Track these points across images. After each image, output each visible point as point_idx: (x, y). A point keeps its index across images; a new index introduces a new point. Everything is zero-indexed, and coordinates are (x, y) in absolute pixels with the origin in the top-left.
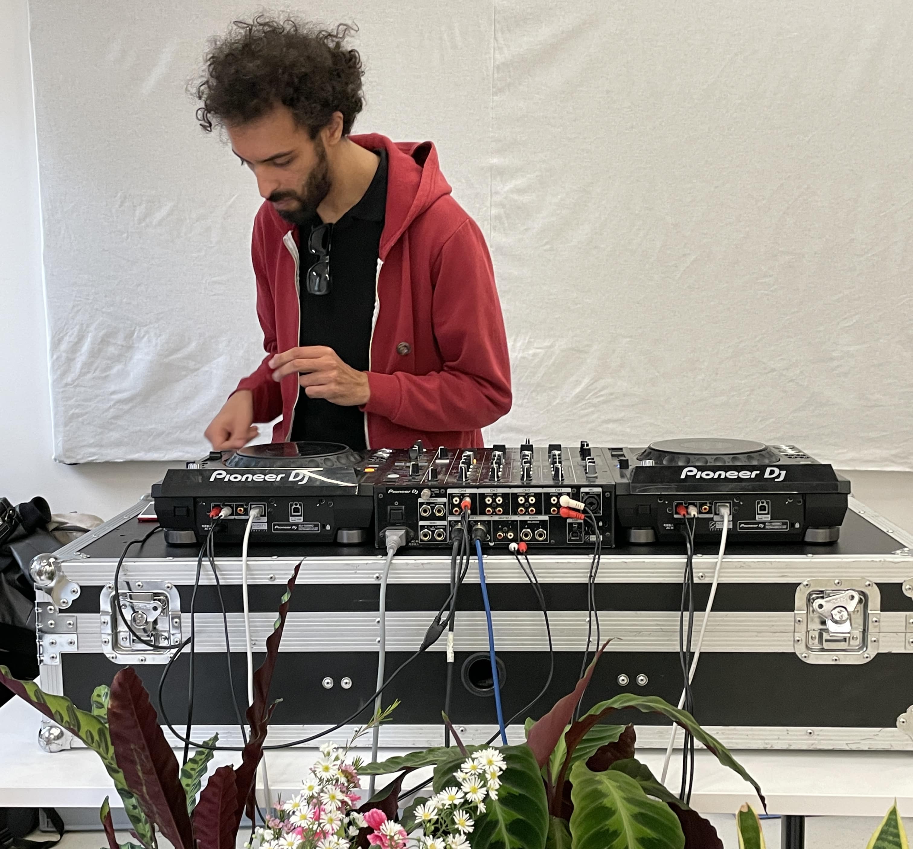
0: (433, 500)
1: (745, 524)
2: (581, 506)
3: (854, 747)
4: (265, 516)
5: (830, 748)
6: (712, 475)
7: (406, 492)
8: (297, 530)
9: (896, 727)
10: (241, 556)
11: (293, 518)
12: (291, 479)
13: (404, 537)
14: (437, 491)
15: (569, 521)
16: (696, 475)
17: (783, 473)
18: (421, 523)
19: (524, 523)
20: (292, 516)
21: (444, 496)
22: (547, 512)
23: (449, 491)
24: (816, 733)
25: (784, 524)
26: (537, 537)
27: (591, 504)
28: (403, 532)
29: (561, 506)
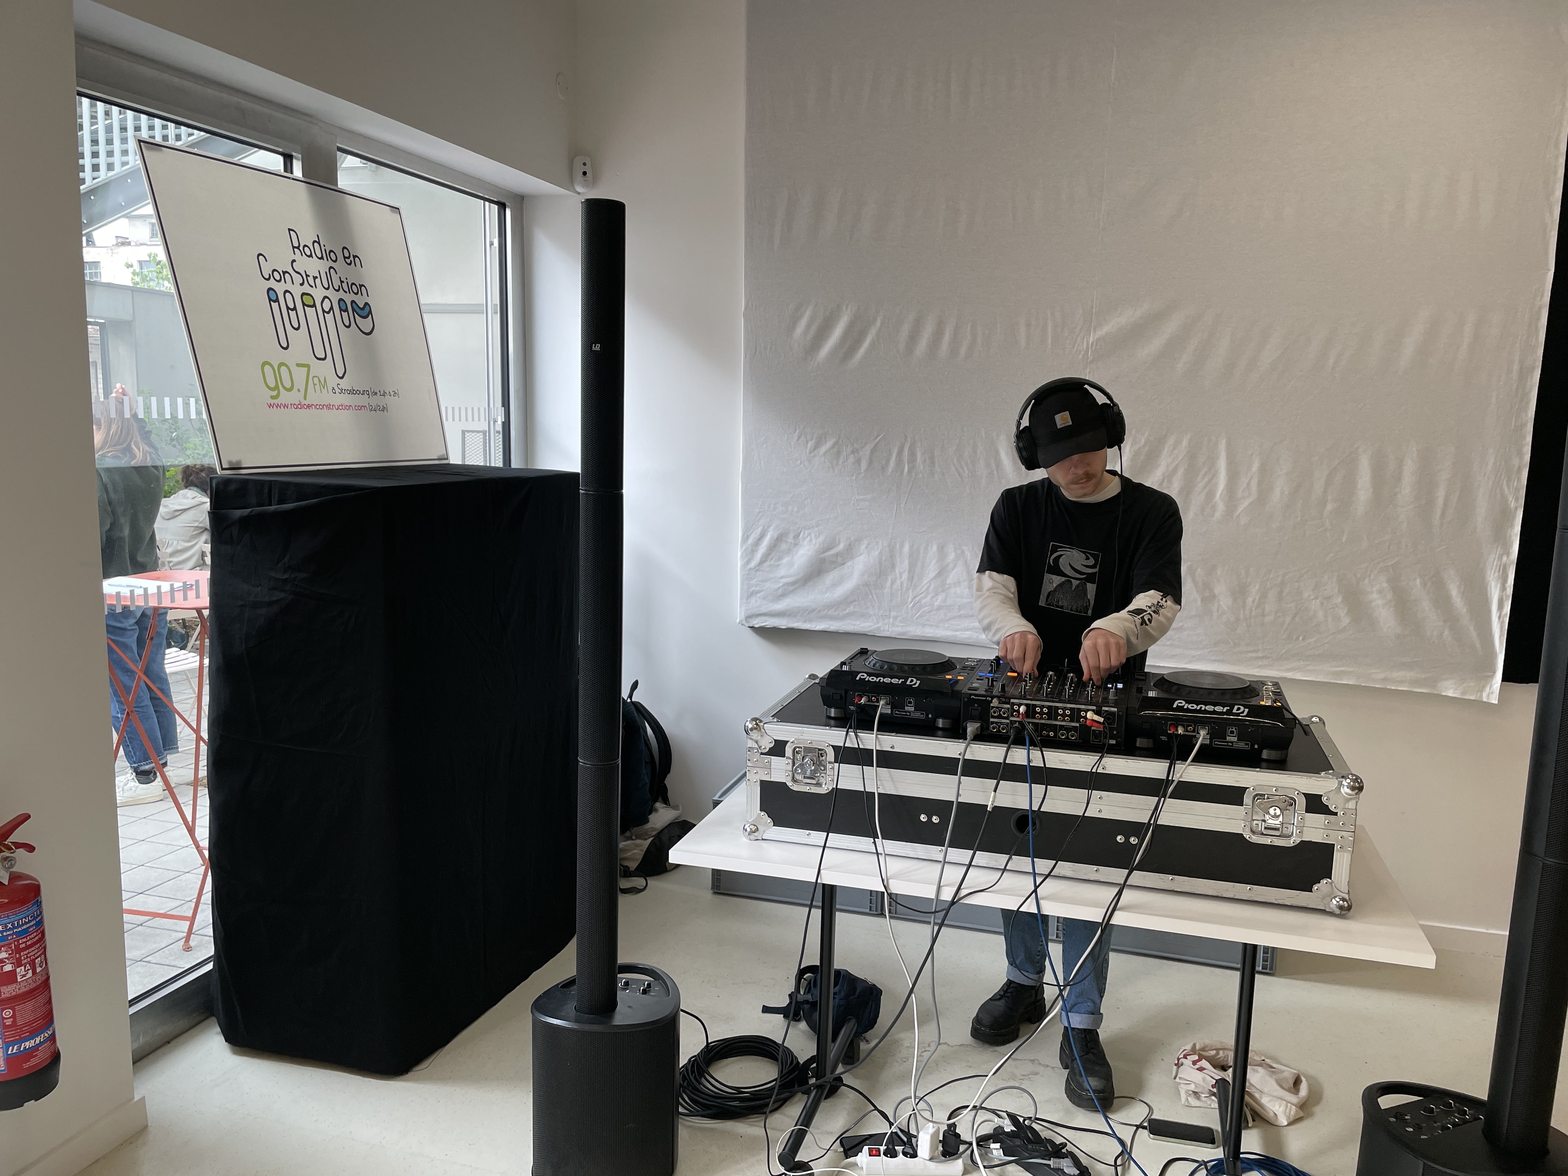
0: (1000, 706)
1: (1218, 741)
2: (1101, 720)
3: (1281, 902)
4: (889, 704)
5: (1264, 901)
6: (1195, 706)
7: (983, 698)
8: (910, 715)
9: (1312, 892)
10: (873, 731)
11: (908, 708)
12: (908, 683)
13: (979, 729)
14: (1003, 700)
15: (1093, 728)
16: (1184, 706)
17: (1247, 710)
18: (992, 720)
19: (1062, 727)
20: (907, 706)
21: (1008, 703)
22: (1078, 721)
23: (1012, 701)
24: (1254, 889)
25: (1246, 744)
26: (1070, 737)
27: (1109, 719)
28: (979, 725)
29: (1087, 718)
